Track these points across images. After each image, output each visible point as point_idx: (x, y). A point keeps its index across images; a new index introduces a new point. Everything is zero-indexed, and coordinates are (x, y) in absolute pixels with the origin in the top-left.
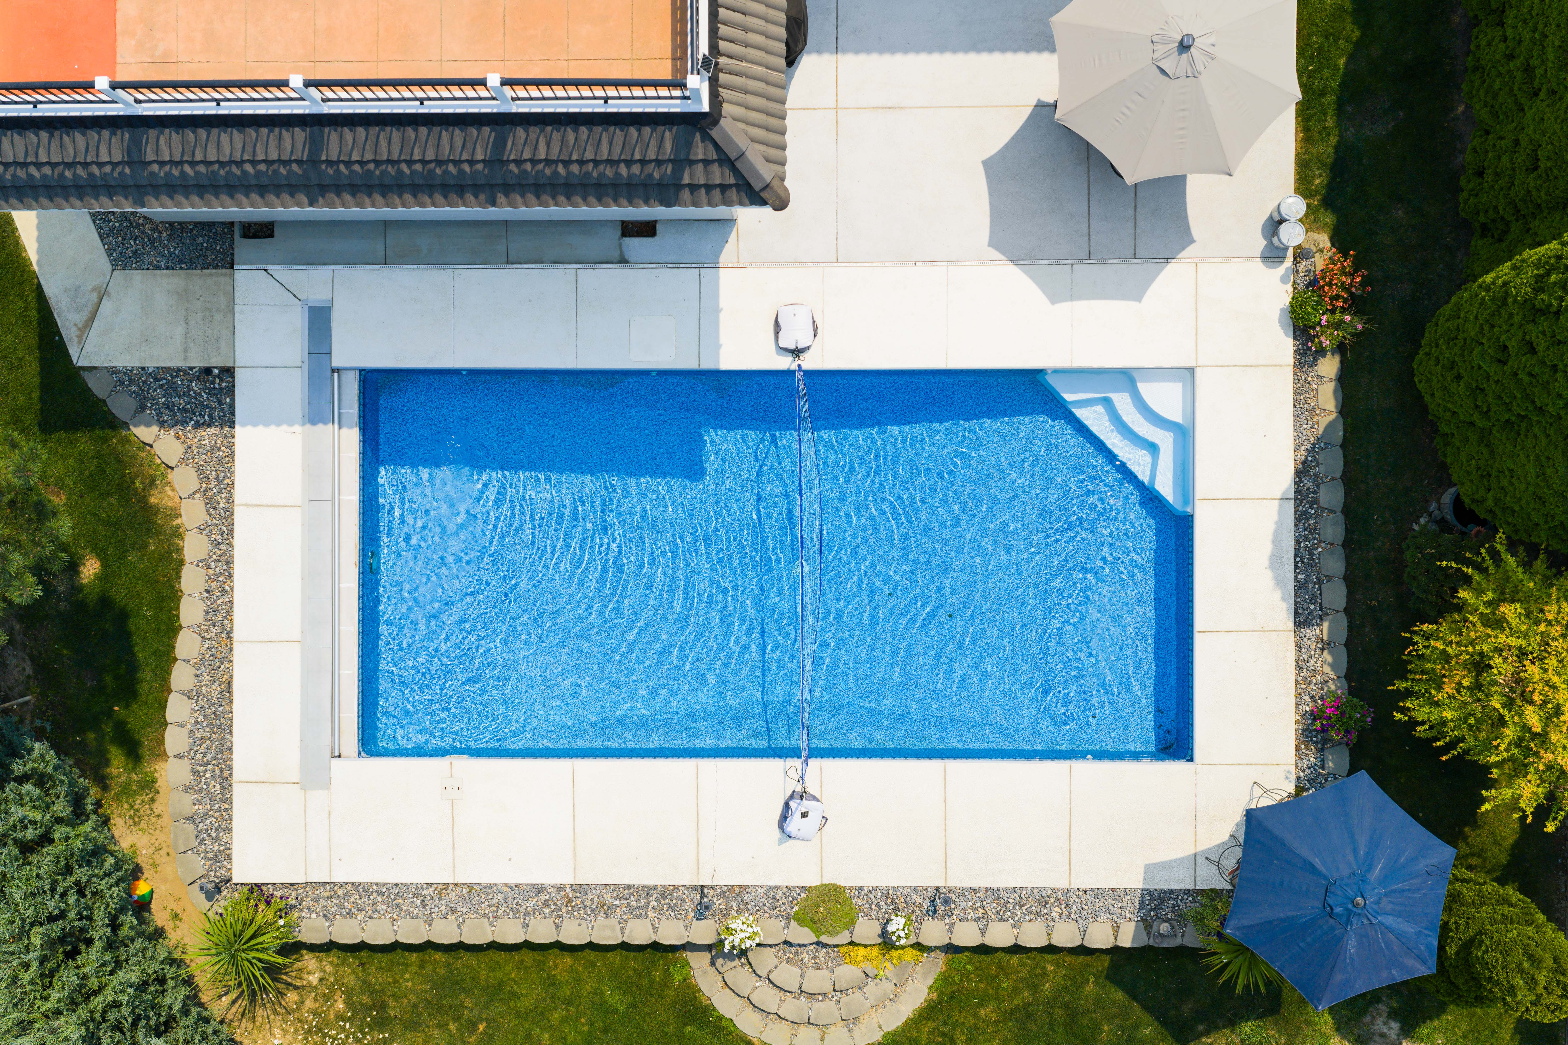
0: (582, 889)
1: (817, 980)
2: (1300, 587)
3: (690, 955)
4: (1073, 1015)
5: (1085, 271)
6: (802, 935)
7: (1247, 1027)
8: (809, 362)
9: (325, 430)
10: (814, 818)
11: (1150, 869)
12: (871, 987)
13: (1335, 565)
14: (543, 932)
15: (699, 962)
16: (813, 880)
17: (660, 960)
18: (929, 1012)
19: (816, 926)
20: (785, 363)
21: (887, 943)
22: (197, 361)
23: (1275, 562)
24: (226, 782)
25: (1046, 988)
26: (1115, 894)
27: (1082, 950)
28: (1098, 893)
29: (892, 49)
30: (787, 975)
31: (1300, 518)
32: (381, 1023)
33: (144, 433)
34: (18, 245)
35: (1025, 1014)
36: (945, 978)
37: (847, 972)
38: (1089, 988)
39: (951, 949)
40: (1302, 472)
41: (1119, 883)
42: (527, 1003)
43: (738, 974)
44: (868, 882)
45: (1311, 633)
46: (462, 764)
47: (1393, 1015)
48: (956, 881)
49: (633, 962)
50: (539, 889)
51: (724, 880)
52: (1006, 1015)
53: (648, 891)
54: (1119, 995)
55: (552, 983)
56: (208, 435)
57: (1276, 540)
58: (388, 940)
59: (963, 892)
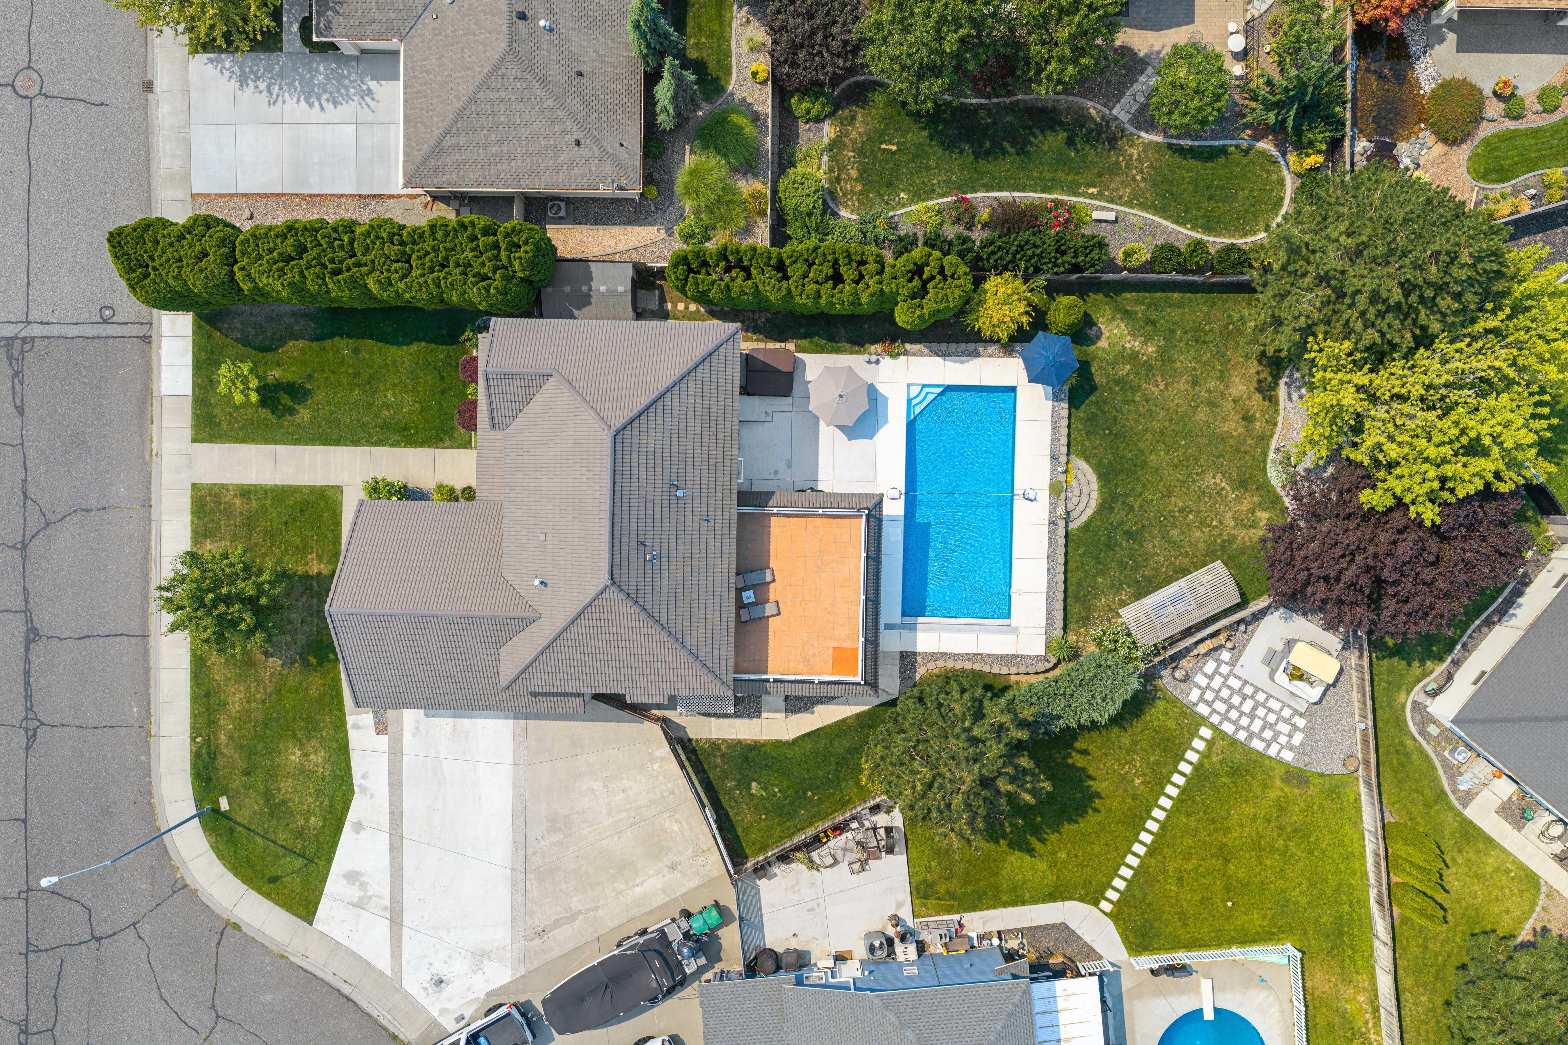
0: (1049, 557)
1: (1077, 492)
2: (969, 356)
3: (1070, 528)
4: (1089, 419)
5: (879, 413)
6: (1063, 495)
7: (1093, 370)
8: (903, 491)
9: (918, 626)
10: (1031, 492)
11: (1047, 399)
12: (1079, 477)
13: (963, 346)
14: (1061, 569)
15: (1071, 526)
16: (1048, 492)
17: (1071, 537)
18: (1087, 460)
19: (1060, 492)
20: (903, 497)
21: (1066, 472)
22: (898, 662)
23: (962, 362)
24: (1017, 656)
25: (1081, 427)
26: (1053, 408)
27: (1069, 418)
28: (1053, 413)
29: (817, 465)
30: (1075, 500)
31: (950, 355)
32: (1088, 619)
33: (918, 677)
34: (864, 712)
35: (1088, 433)
36: (1077, 455)
37: (1074, 483)
38: (1081, 414)
39: (1068, 454)
40: (937, 354)
41: (1050, 407)
42: (1083, 575)
43: (1074, 514)
44: (1048, 477)
45: (982, 353)
46: (1013, 590)
47: (1091, 328)
48: (1049, 453)
49: (1071, 544)
50: (1049, 569)
51: (1047, 517)
52: (1088, 438)
53: (1050, 539)
54: (1083, 406)
55: (1077, 568)
56: (919, 660)
57: (956, 362)
58: (1062, 613)
59: (1052, 451)
